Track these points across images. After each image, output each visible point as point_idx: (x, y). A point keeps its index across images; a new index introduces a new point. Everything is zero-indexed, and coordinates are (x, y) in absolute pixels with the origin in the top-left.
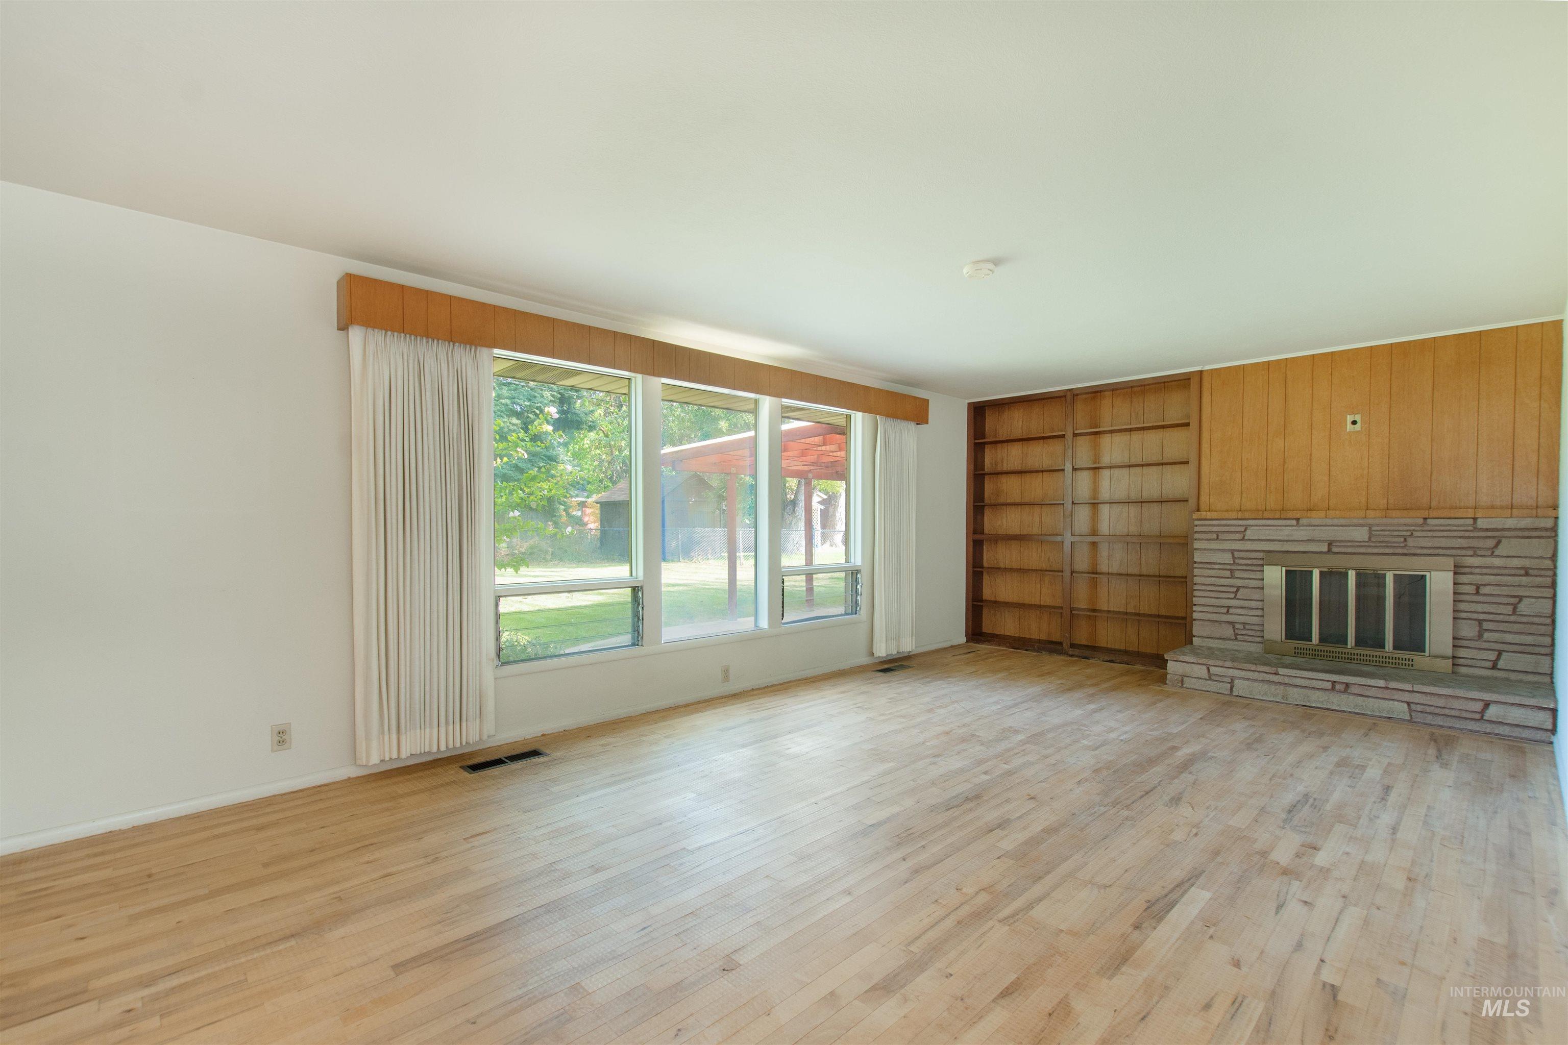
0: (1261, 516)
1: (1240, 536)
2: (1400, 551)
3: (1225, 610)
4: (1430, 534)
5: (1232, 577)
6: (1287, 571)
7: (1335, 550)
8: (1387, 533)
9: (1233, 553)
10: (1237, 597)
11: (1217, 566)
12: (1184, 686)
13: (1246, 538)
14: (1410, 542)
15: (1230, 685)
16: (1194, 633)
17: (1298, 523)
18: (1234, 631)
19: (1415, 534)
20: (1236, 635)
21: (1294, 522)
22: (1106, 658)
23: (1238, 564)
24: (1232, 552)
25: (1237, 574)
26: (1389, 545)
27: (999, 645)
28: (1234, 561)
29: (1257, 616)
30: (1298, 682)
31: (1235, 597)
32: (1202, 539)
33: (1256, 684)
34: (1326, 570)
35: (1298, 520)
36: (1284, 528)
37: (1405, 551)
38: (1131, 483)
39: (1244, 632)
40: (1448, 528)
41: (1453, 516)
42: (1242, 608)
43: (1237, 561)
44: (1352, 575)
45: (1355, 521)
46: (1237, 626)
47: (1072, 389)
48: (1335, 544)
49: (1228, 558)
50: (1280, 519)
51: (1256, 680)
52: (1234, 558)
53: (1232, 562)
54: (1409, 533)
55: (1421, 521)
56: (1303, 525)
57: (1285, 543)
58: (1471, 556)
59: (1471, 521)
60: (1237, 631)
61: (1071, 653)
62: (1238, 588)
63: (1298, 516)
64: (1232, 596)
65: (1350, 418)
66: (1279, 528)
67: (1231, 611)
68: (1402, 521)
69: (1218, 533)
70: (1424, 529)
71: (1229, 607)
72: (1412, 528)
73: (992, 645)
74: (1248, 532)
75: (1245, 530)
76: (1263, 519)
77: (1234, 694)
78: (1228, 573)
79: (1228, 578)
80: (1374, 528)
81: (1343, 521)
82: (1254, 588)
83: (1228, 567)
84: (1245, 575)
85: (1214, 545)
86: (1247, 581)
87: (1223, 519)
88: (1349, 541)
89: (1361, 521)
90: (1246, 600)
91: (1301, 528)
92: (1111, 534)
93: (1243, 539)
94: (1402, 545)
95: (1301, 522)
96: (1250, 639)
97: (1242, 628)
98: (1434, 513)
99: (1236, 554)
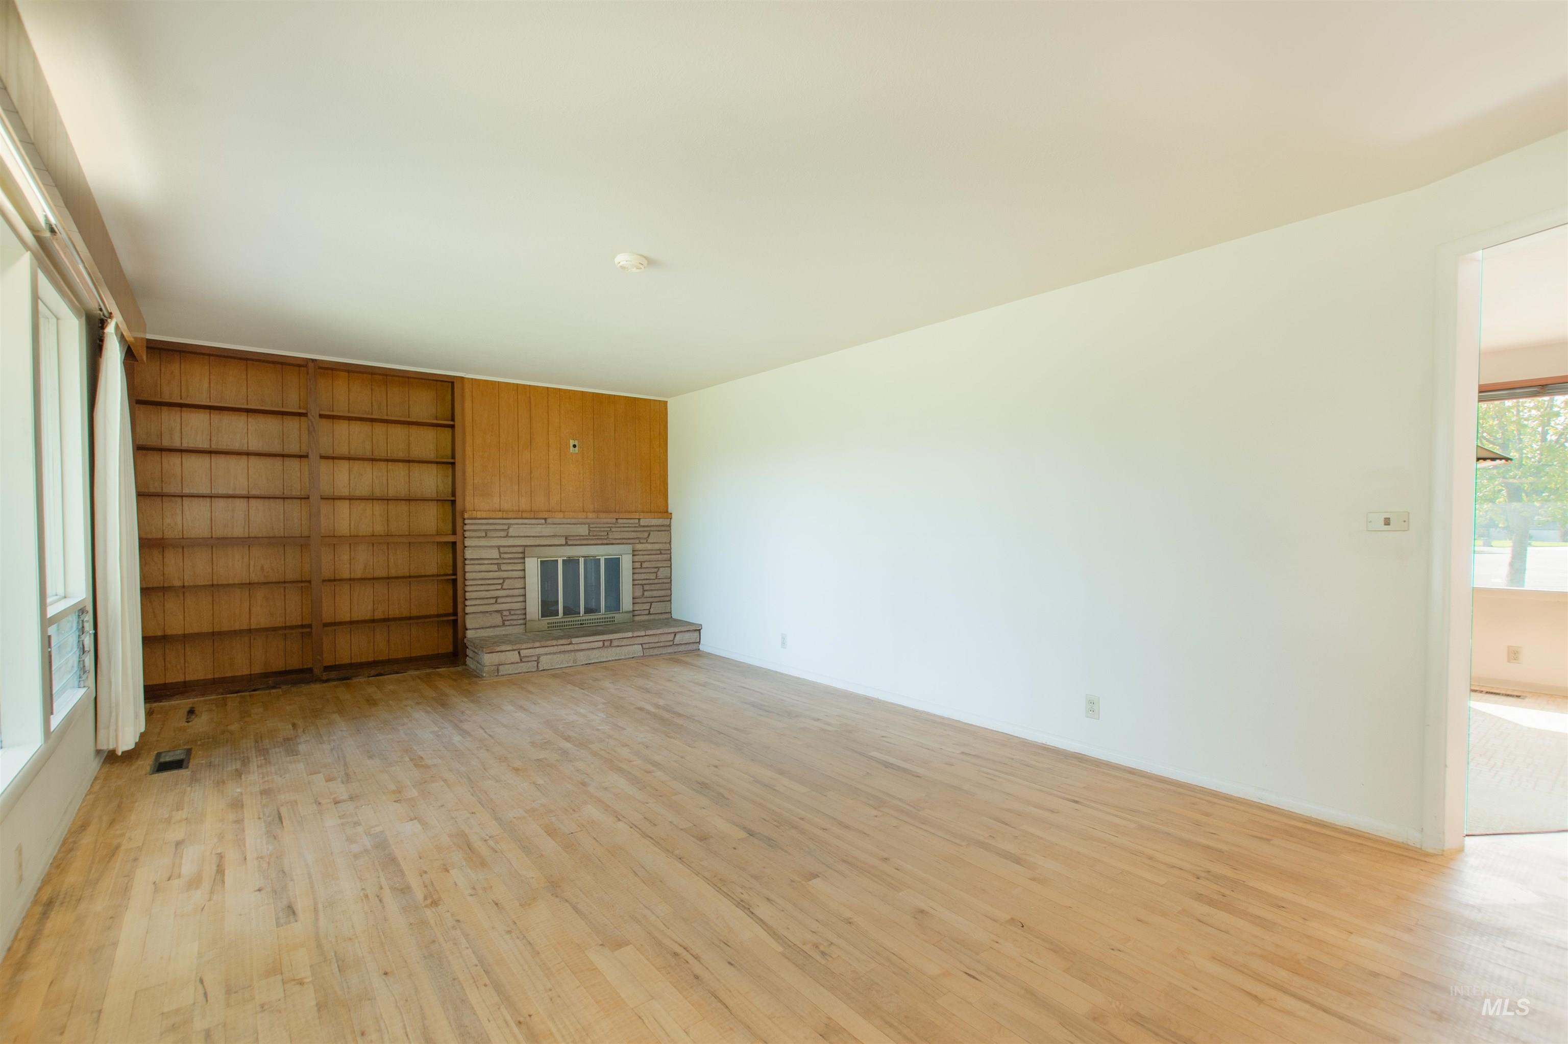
0: (532, 517)
1: (503, 534)
2: (605, 542)
3: (493, 601)
4: (619, 529)
5: (500, 570)
6: (541, 561)
7: (570, 543)
8: (598, 529)
9: (499, 549)
10: (504, 587)
11: (486, 562)
12: (500, 674)
13: (509, 535)
14: (610, 536)
15: (536, 663)
16: (468, 626)
17: (546, 522)
18: (502, 618)
19: (613, 529)
20: (504, 621)
21: (543, 521)
23: (504, 559)
24: (499, 547)
25: (504, 567)
26: (600, 537)
27: (203, 695)
28: (500, 556)
29: (519, 602)
30: (584, 646)
31: (502, 587)
32: (472, 537)
33: (555, 656)
34: (565, 558)
35: (545, 519)
36: (536, 526)
37: (608, 542)
38: (374, 477)
39: (510, 618)
40: (627, 525)
41: (630, 517)
42: (507, 596)
43: (503, 556)
44: (582, 561)
45: (580, 521)
46: (505, 613)
47: (316, 360)
48: (569, 538)
49: (494, 554)
50: (534, 518)
51: (554, 653)
52: (500, 553)
53: (498, 557)
54: (609, 529)
55: (614, 521)
56: (549, 524)
57: (538, 538)
58: (638, 543)
59: (637, 521)
60: (505, 618)
61: (325, 678)
62: (504, 579)
63: (546, 516)
64: (499, 587)
65: (572, 443)
66: (533, 526)
67: (499, 600)
68: (605, 521)
69: (486, 531)
70: (616, 526)
71: (497, 598)
72: (611, 525)
73: (188, 698)
74: (511, 530)
75: (508, 529)
76: (522, 518)
77: (540, 669)
78: (495, 567)
79: (496, 571)
80: (591, 526)
81: (573, 521)
82: (516, 578)
83: (496, 561)
84: (510, 567)
85: (483, 542)
86: (511, 573)
87: (490, 519)
88: (577, 536)
89: (584, 521)
90: (510, 589)
91: (548, 526)
92: (352, 534)
93: (507, 536)
94: (606, 537)
95: (549, 521)
96: (515, 622)
97: (508, 614)
98: (622, 516)
99: (502, 550)
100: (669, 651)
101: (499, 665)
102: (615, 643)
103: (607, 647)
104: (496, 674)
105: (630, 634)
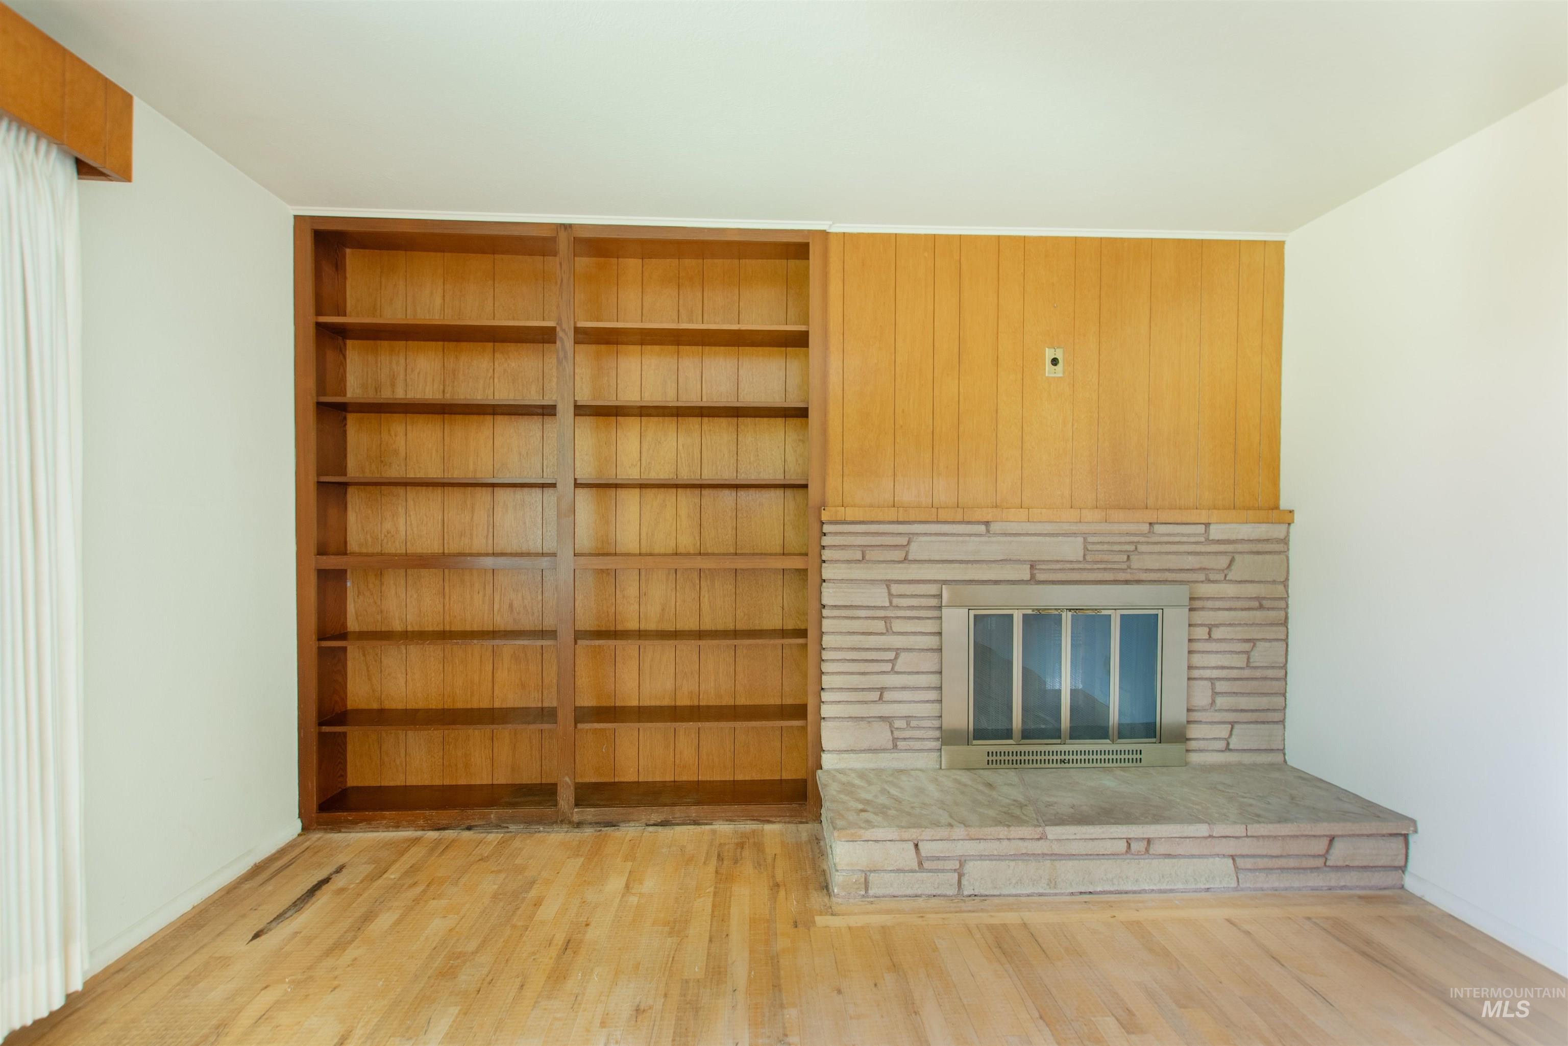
0: (959, 517)
1: (898, 555)
2: (1122, 576)
3: (875, 696)
4: (1157, 548)
5: (889, 631)
6: (976, 616)
7: (1041, 576)
8: (1106, 547)
9: (888, 587)
10: (897, 668)
11: (863, 613)
12: (871, 892)
13: (910, 557)
14: (1136, 563)
15: (956, 875)
16: (825, 745)
17: (988, 531)
18: (892, 732)
19: (1142, 548)
20: (895, 740)
21: (982, 528)
22: (656, 817)
23: (898, 607)
24: (888, 583)
25: (897, 626)
26: (1109, 566)
27: (397, 827)
28: (891, 602)
29: (927, 702)
30: (1074, 848)
31: (893, 669)
32: (837, 561)
33: (1004, 864)
34: (1030, 612)
35: (987, 523)
36: (967, 538)
37: (1128, 577)
38: (680, 447)
39: (908, 734)
40: (1177, 539)
41: (1185, 520)
42: (904, 688)
43: (896, 601)
44: (1067, 618)
45: (1066, 528)
46: (898, 724)
47: (570, 226)
48: (1038, 567)
49: (879, 597)
50: (962, 522)
51: (1000, 858)
52: (890, 595)
53: (887, 604)
54: (1132, 548)
55: (1145, 528)
56: (996, 534)
57: (970, 565)
58: (1202, 582)
59: (1201, 529)
60: (897, 734)
61: (576, 818)
62: (898, 651)
63: (988, 518)
64: (887, 667)
65: (1049, 354)
66: (961, 539)
67: (887, 696)
68: (1125, 528)
69: (864, 548)
70: (1150, 540)
71: (882, 690)
72: (1136, 539)
73: (376, 829)
74: (914, 547)
75: (909, 543)
76: (938, 522)
77: (966, 893)
78: (880, 626)
79: (882, 634)
80: (1090, 539)
81: (1049, 528)
82: (923, 650)
83: (882, 613)
84: (910, 627)
85: (858, 572)
86: (912, 638)
87: (872, 522)
88: (1058, 561)
89: (1074, 528)
90: (909, 673)
91: (994, 539)
92: (643, 551)
93: (905, 559)
94: (1124, 566)
95: (995, 527)
96: (918, 745)
97: (905, 726)
98: (1164, 516)
99: (895, 589)
100: (1310, 884)
101: (871, 871)
102: (1158, 848)
103: (1138, 854)
104: (863, 893)
105: (1202, 830)
